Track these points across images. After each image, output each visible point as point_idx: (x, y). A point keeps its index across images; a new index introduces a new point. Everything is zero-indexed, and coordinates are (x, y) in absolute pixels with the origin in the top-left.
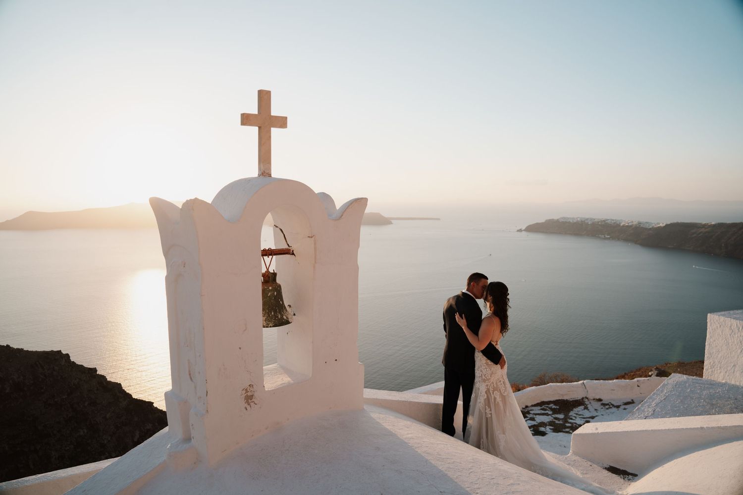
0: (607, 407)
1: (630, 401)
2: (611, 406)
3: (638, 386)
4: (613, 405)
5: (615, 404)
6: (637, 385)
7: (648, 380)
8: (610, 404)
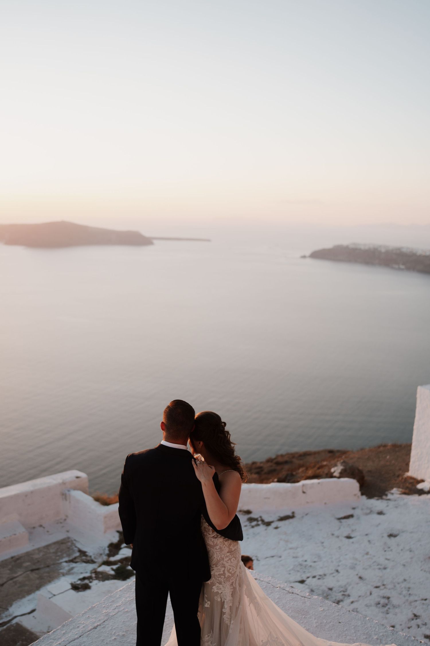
0: (254, 523)
1: (289, 513)
2: (260, 523)
3: (304, 492)
4: (263, 521)
5: (267, 520)
6: (301, 491)
7: (319, 483)
8: (259, 519)
